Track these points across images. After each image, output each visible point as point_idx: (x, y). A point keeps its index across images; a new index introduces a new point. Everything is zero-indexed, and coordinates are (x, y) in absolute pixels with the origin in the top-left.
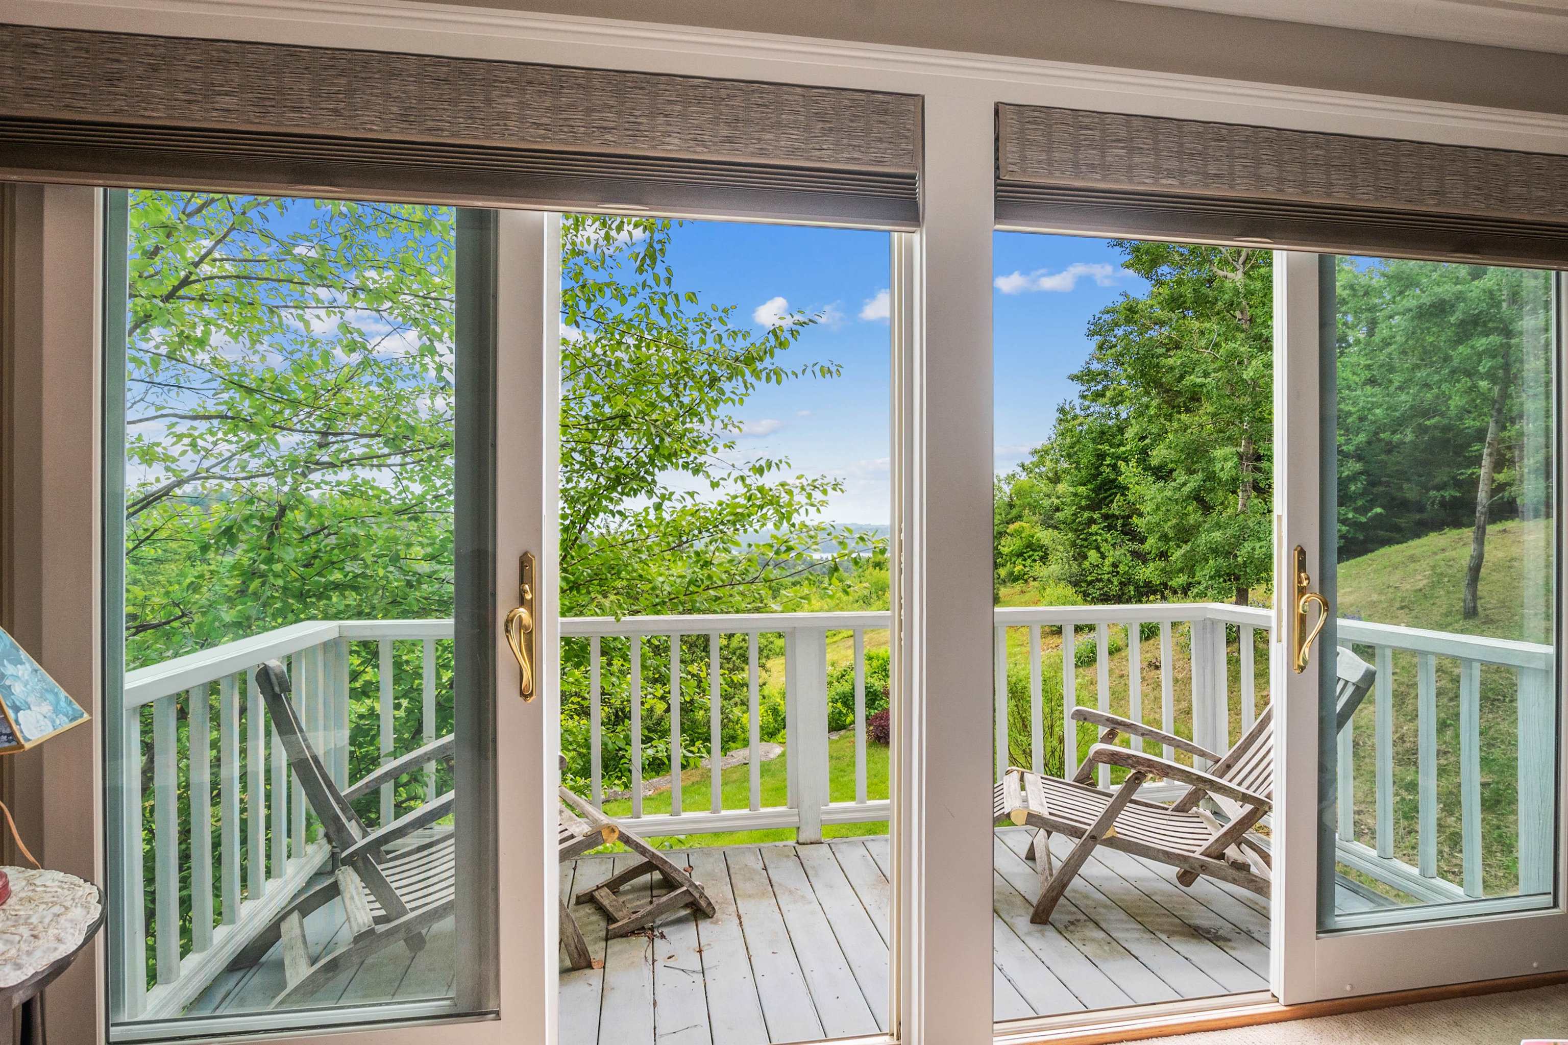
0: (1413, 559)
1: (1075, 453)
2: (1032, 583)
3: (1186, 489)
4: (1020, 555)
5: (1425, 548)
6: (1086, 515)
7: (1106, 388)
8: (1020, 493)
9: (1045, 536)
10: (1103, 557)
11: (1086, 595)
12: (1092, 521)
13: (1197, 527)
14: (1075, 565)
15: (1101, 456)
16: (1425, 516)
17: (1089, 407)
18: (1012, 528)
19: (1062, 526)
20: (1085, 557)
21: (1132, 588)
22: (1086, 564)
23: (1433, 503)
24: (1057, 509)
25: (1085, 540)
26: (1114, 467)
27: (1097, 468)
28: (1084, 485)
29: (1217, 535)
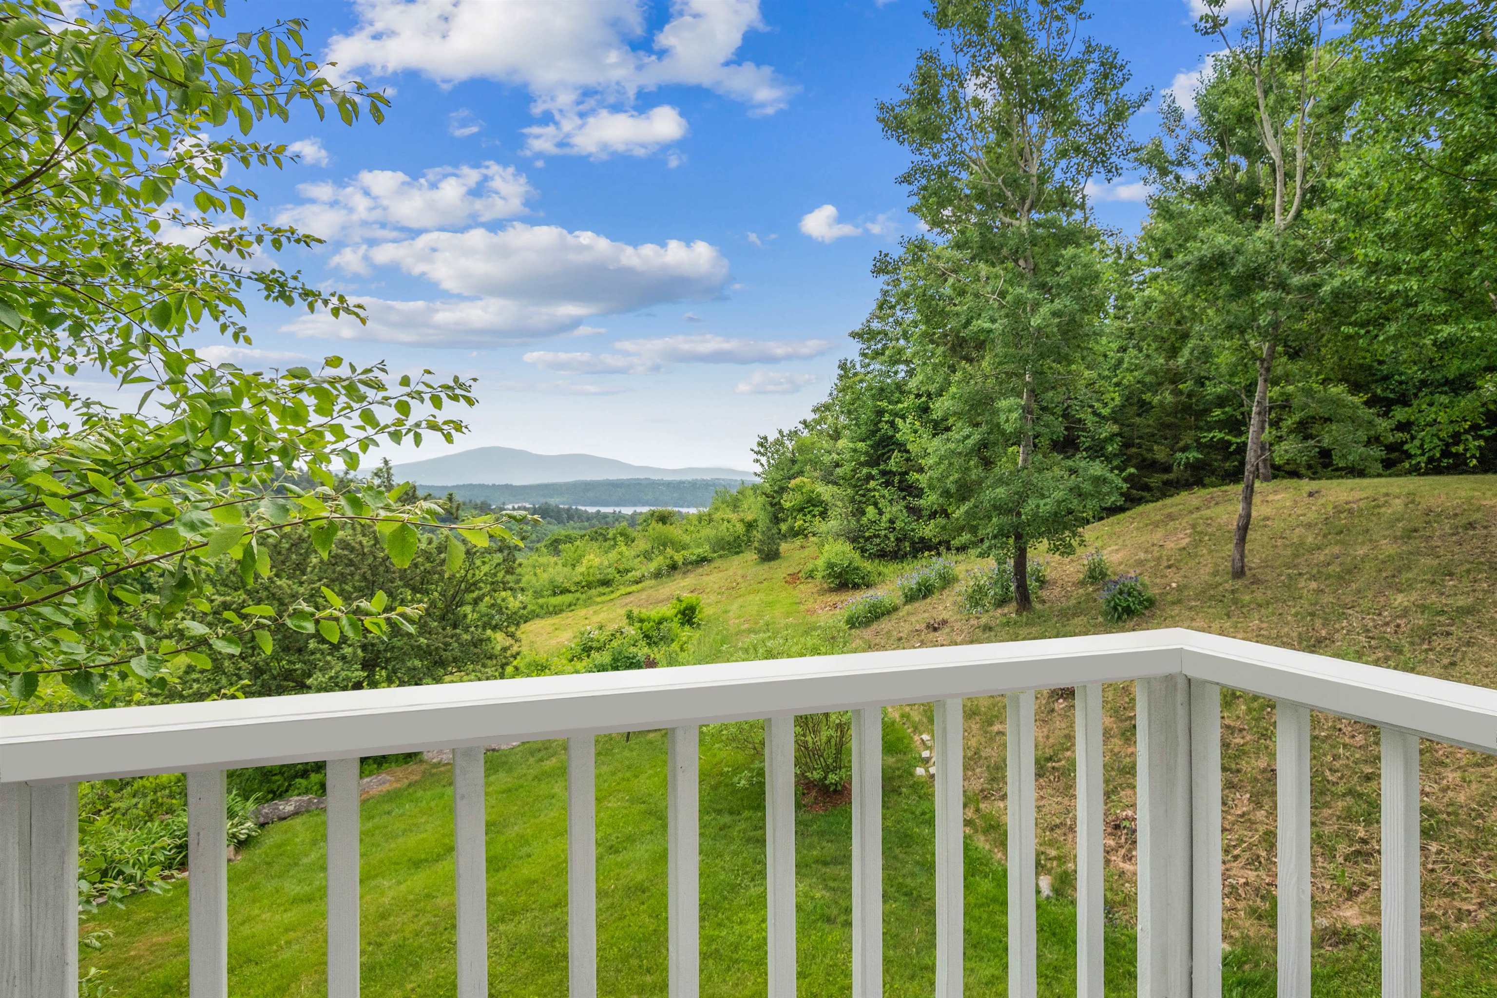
0: (1171, 517)
1: (856, 410)
2: (812, 539)
3: (970, 442)
4: (801, 510)
5: (1181, 507)
6: (865, 471)
7: (885, 347)
8: (802, 448)
9: (825, 491)
10: (881, 513)
11: (863, 550)
12: (870, 477)
13: (979, 482)
14: (853, 521)
15: (880, 413)
16: (1171, 476)
17: (869, 365)
18: (793, 483)
19: (841, 482)
20: (863, 513)
21: (907, 544)
22: (864, 520)
23: (1179, 464)
24: (837, 465)
25: (864, 496)
26: (892, 424)
27: (876, 424)
28: (864, 441)
29: (1001, 492)
